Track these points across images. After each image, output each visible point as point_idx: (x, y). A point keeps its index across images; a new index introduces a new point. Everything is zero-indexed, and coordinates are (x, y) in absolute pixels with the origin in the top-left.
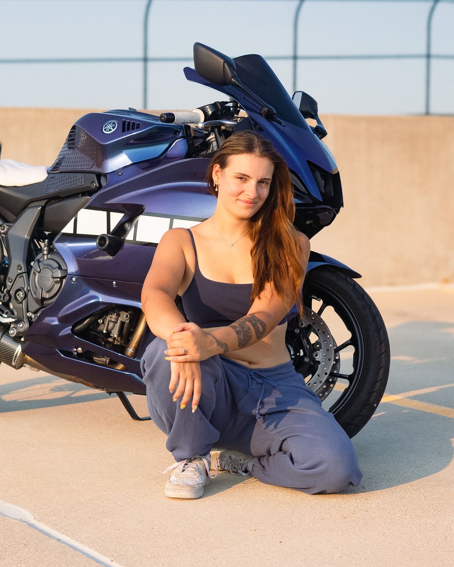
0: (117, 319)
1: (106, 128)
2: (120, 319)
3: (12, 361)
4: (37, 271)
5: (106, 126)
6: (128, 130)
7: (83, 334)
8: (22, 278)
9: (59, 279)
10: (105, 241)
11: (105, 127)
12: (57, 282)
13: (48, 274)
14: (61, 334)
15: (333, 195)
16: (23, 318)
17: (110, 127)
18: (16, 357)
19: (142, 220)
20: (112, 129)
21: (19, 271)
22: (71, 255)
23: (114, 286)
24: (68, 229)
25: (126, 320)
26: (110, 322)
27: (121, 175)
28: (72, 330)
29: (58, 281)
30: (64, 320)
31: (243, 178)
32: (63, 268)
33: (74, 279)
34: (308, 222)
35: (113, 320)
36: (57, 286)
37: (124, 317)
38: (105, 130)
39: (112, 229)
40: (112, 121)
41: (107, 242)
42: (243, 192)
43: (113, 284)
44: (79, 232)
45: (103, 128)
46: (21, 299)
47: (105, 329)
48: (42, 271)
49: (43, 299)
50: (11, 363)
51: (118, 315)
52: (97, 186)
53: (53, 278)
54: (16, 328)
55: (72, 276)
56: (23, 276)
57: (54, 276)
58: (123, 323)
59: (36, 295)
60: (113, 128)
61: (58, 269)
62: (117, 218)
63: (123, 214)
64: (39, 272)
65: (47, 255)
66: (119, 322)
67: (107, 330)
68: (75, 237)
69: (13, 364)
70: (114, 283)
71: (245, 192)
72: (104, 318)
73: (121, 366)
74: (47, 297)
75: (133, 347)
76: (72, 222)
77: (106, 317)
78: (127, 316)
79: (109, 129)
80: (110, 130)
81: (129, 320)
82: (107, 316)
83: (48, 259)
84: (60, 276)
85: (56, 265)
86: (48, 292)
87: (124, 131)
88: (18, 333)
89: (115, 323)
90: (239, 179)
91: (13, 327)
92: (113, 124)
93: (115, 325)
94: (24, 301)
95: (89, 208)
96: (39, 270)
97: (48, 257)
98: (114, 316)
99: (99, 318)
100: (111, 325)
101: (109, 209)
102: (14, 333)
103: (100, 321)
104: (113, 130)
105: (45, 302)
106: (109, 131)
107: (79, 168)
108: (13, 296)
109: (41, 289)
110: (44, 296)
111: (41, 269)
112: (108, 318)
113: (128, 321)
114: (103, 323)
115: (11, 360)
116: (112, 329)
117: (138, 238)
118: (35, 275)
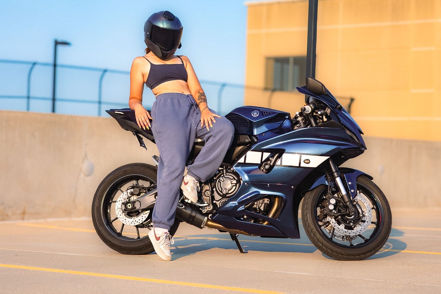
0: (263, 202)
5: (253, 113)
6: (265, 115)
12: (234, 186)
13: (229, 182)
14: (238, 210)
16: (210, 203)
17: (255, 113)
18: (203, 223)
19: (284, 155)
22: (244, 173)
23: (268, 186)
24: (242, 160)
27: (264, 135)
28: (245, 207)
30: (240, 204)
32: (236, 179)
33: (246, 184)
34: (342, 157)
35: (261, 202)
36: (234, 187)
37: (266, 201)
38: (253, 115)
39: (263, 160)
40: (256, 111)
44: (247, 162)
46: (208, 195)
47: (258, 207)
49: (226, 194)
51: (264, 200)
53: (232, 184)
54: (206, 209)
55: (245, 182)
56: (208, 184)
58: (266, 204)
59: (222, 192)
60: (258, 114)
61: (234, 180)
62: (266, 155)
63: (270, 153)
64: (223, 181)
68: (245, 164)
73: (266, 223)
75: (272, 214)
76: (243, 157)
78: (268, 201)
79: (255, 114)
80: (256, 115)
82: (258, 201)
83: (226, 175)
84: (235, 183)
85: (232, 178)
86: (229, 190)
87: (263, 115)
88: (208, 211)
89: (262, 204)
91: (204, 208)
94: (210, 196)
95: (252, 151)
97: (226, 174)
100: (260, 204)
101: (263, 151)
102: (205, 211)
103: (256, 203)
104: (258, 115)
108: (203, 194)
109: (225, 189)
113: (268, 203)
116: (261, 207)
117: (283, 164)
118: (220, 183)
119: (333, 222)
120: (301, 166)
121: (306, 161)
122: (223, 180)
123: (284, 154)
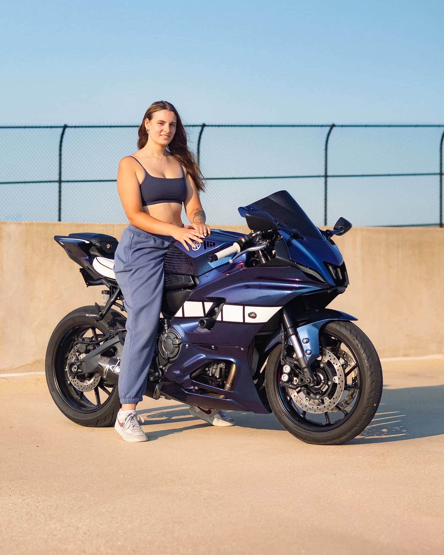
0: (218, 367)
4: (162, 341)
5: (194, 245)
6: (208, 247)
7: (197, 378)
9: (177, 345)
10: (204, 323)
12: (176, 347)
13: (170, 342)
16: (157, 369)
19: (225, 307)
23: (213, 349)
24: (179, 314)
27: (208, 277)
28: (190, 377)
29: (177, 346)
32: (179, 338)
33: (187, 346)
35: (215, 367)
36: (177, 349)
37: (222, 365)
39: (206, 312)
43: (212, 347)
44: (186, 315)
45: (192, 247)
47: (210, 373)
48: (165, 341)
49: (169, 358)
50: (153, 396)
51: (218, 365)
52: (193, 284)
53: (174, 345)
54: (153, 376)
55: (185, 343)
57: (174, 344)
58: (221, 369)
59: (164, 356)
60: (198, 246)
61: (176, 339)
63: (212, 303)
65: (167, 330)
66: (219, 368)
67: (212, 374)
68: (184, 319)
72: (209, 367)
73: (222, 396)
74: (171, 357)
75: (229, 383)
82: (211, 365)
84: (178, 343)
85: (174, 336)
86: (171, 353)
87: (205, 248)
89: (216, 369)
92: (198, 244)
95: (190, 300)
98: (215, 365)
99: (206, 367)
100: (214, 370)
101: (203, 300)
102: (152, 379)
103: (207, 369)
104: (198, 248)
105: (170, 360)
109: (167, 352)
110: (170, 357)
111: (165, 339)
112: (212, 367)
113: (224, 367)
114: (209, 370)
116: (215, 373)
117: (224, 320)
118: (162, 343)
119: (294, 396)
120: (246, 321)
121: (251, 315)
123: (225, 304)
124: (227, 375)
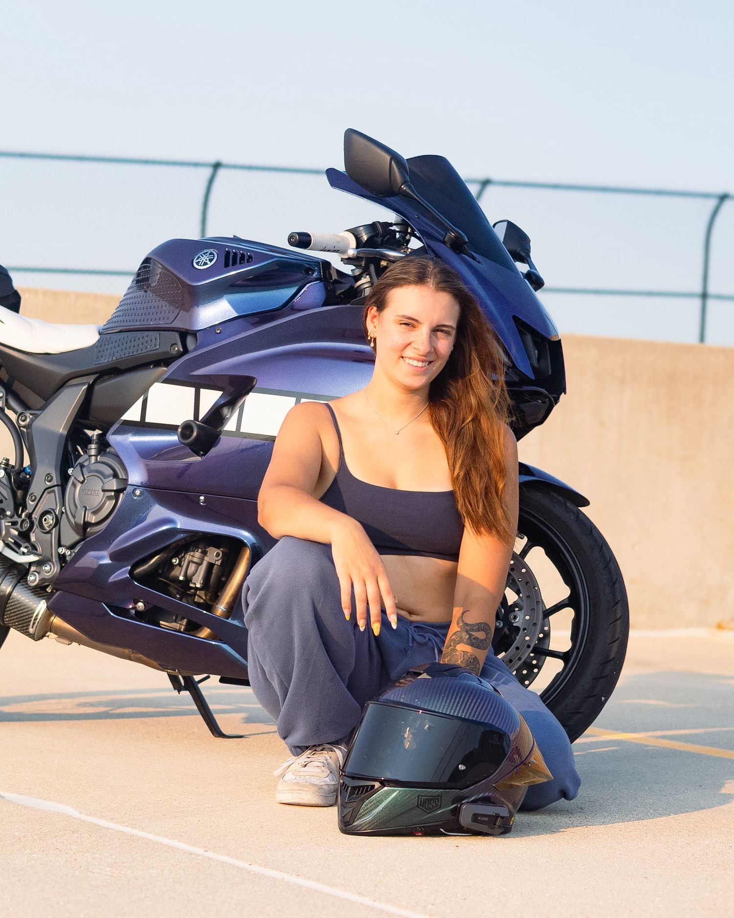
0: (202, 559)
1: (199, 260)
2: (207, 559)
3: (29, 625)
4: (79, 481)
5: (199, 257)
6: (234, 263)
7: (148, 579)
8: (53, 494)
9: (113, 494)
10: (192, 432)
11: (197, 259)
12: (109, 498)
13: (97, 485)
14: (112, 579)
15: (550, 373)
16: (52, 555)
17: (205, 258)
18: (35, 619)
19: (252, 400)
20: (209, 262)
21: (48, 483)
22: (136, 456)
23: (202, 504)
24: (133, 414)
25: (216, 561)
26: (191, 564)
27: (219, 333)
28: (131, 572)
29: (112, 496)
30: (119, 557)
31: (410, 323)
32: (120, 477)
33: (138, 492)
35: (195, 560)
36: (110, 504)
37: (214, 555)
38: (198, 263)
39: (201, 415)
40: (209, 251)
41: (195, 434)
42: (409, 344)
43: (199, 500)
44: (148, 419)
45: (195, 261)
46: (49, 527)
47: (183, 573)
48: (86, 481)
49: (87, 525)
50: (28, 629)
51: (205, 553)
52: (181, 351)
53: (104, 491)
54: (39, 573)
55: (136, 487)
56: (54, 491)
57: (106, 488)
58: (211, 566)
59: (74, 517)
60: (211, 260)
61: (112, 478)
62: (210, 398)
64: (82, 483)
65: (96, 456)
66: (205, 564)
67: (185, 575)
68: (142, 426)
69: (31, 630)
70: (202, 498)
71: (413, 345)
72: (182, 557)
73: (205, 632)
74: (93, 522)
75: (225, 602)
76: (138, 404)
77: (184, 555)
78: (218, 555)
79: (204, 262)
80: (205, 264)
81: (220, 561)
82: (186, 553)
83: (97, 462)
84: (115, 488)
85: (109, 471)
86: (95, 513)
87: (227, 265)
88: (43, 580)
89: (199, 564)
90: (403, 326)
91: (35, 571)
92: (210, 254)
93: (198, 567)
94: (54, 529)
95: (168, 381)
96: (83, 479)
97: (97, 459)
98: (198, 554)
99: (174, 556)
100: (192, 567)
101: (199, 384)
102: (35, 580)
103: (175, 561)
104: (210, 264)
105: (88, 530)
106: (203, 265)
107: (151, 323)
108: (36, 523)
109: (84, 508)
110: (89, 520)
111: (85, 477)
112: (188, 557)
113: (219, 563)
114: (180, 564)
115: (27, 624)
116: (194, 574)
117: (243, 429)
118: (75, 488)
122: (81, 479)
123: (251, 393)
124: (223, 579)
